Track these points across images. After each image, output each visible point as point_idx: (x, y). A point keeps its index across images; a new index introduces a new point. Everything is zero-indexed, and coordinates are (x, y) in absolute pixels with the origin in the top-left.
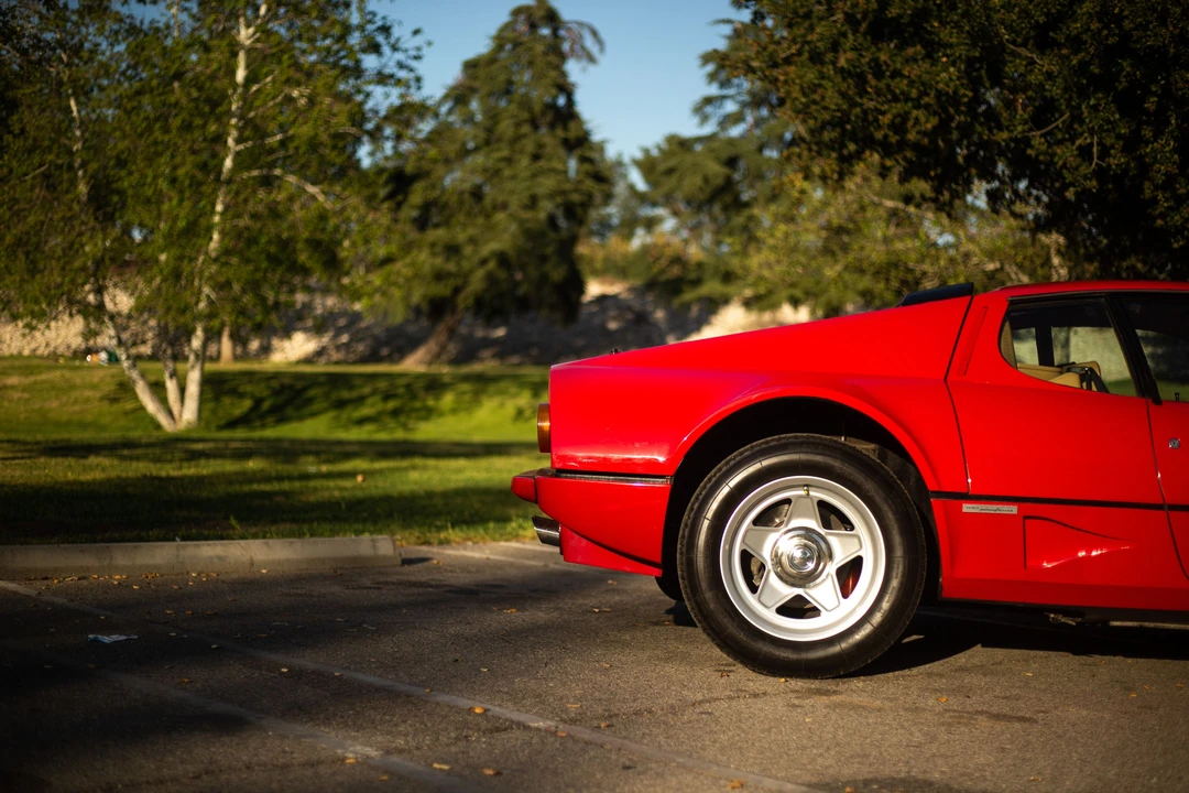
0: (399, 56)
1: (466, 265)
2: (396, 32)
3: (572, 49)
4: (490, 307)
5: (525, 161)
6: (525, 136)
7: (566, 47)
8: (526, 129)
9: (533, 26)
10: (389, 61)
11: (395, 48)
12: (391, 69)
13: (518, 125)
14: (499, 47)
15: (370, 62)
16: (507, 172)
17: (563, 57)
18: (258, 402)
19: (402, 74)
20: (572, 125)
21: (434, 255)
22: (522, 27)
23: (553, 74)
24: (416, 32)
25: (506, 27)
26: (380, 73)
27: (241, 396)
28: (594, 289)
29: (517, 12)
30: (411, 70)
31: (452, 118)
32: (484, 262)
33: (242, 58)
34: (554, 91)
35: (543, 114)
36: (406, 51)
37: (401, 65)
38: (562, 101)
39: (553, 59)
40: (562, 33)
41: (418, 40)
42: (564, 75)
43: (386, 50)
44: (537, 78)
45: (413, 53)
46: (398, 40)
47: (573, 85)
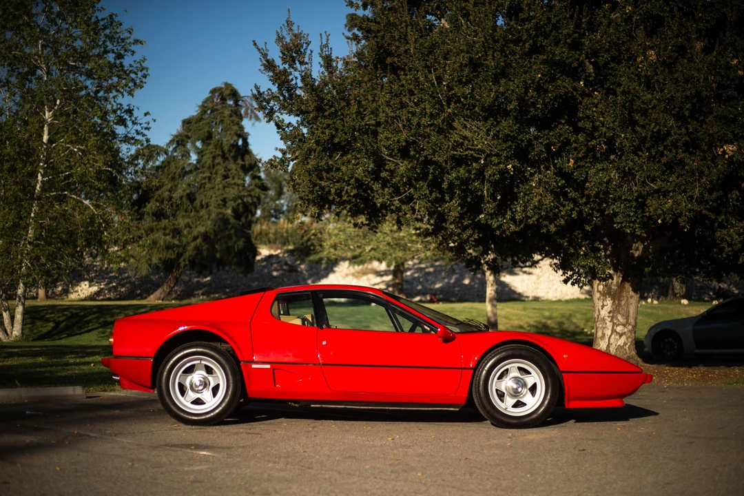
0: (138, 127)
1: (184, 240)
2: (136, 113)
3: (246, 114)
4: (200, 264)
5: (219, 179)
6: (219, 164)
7: (243, 112)
8: (219, 160)
9: (223, 99)
10: (132, 130)
11: (134, 123)
12: (133, 134)
13: (214, 158)
14: (204, 112)
15: (120, 130)
16: (208, 185)
17: (241, 118)
18: (58, 324)
19: (139, 137)
20: (247, 157)
21: (165, 235)
22: (217, 100)
23: (236, 127)
24: (146, 114)
25: (207, 100)
26: (126, 136)
27: (48, 321)
28: (264, 252)
29: (213, 91)
30: (144, 135)
31: (175, 154)
32: (195, 239)
33: (46, 129)
34: (236, 138)
35: (230, 151)
36: (141, 124)
37: (137, 132)
38: (240, 142)
39: (234, 118)
40: (240, 103)
41: (148, 118)
42: (242, 128)
43: (129, 123)
44: (225, 130)
45: (145, 125)
46: (136, 119)
47: (248, 134)
